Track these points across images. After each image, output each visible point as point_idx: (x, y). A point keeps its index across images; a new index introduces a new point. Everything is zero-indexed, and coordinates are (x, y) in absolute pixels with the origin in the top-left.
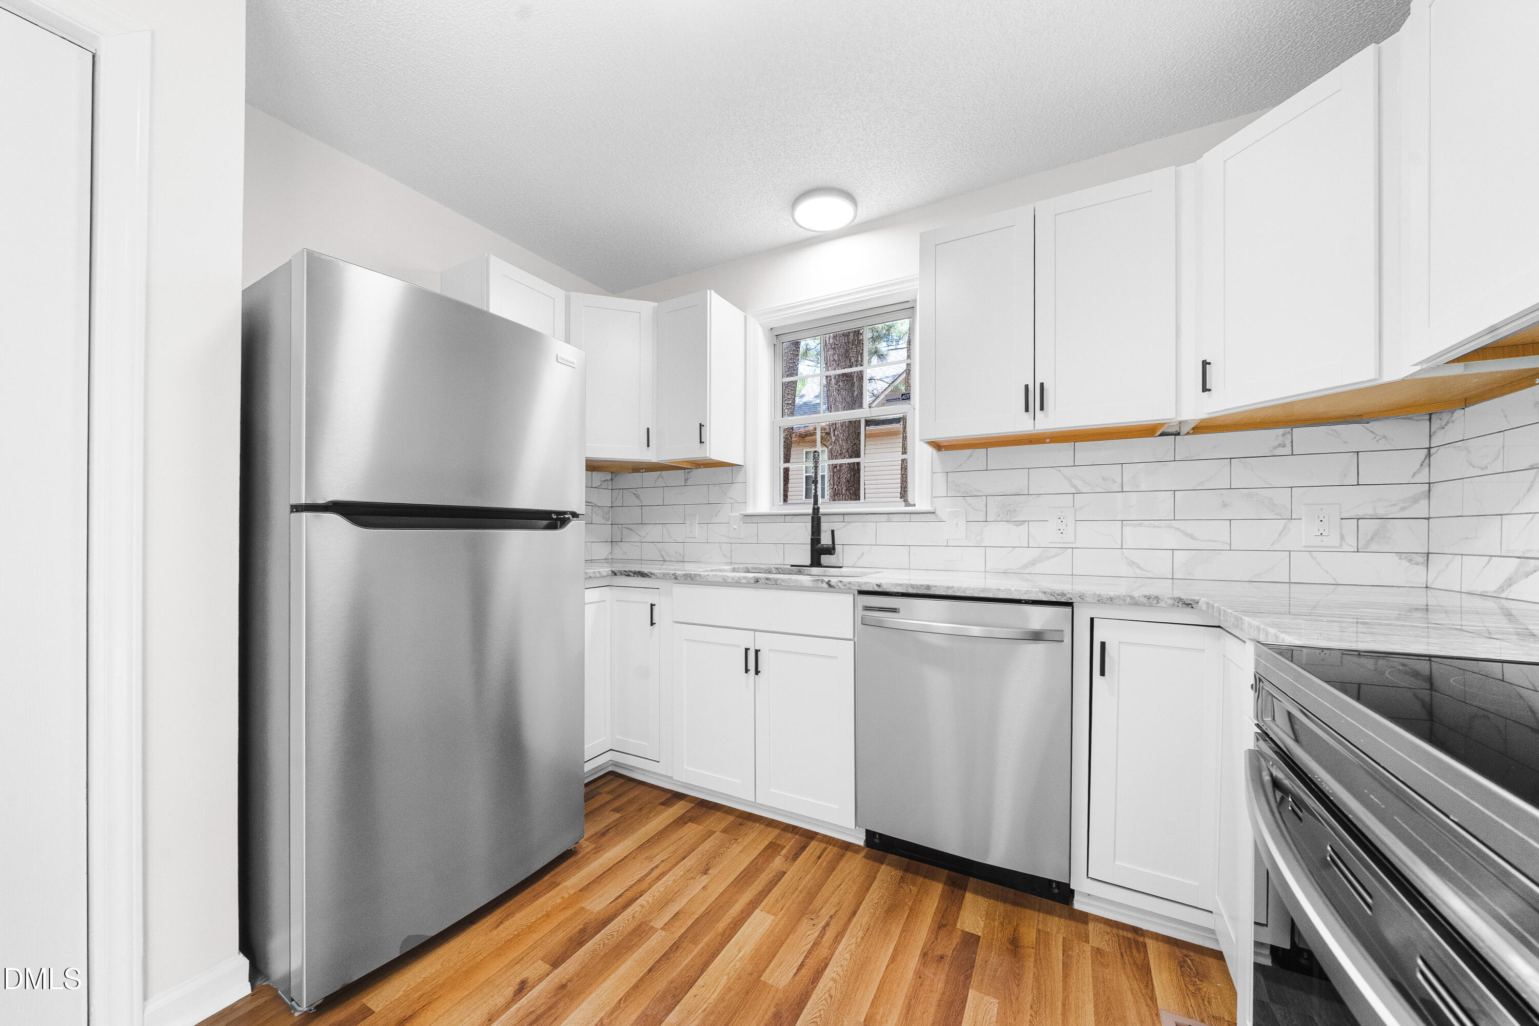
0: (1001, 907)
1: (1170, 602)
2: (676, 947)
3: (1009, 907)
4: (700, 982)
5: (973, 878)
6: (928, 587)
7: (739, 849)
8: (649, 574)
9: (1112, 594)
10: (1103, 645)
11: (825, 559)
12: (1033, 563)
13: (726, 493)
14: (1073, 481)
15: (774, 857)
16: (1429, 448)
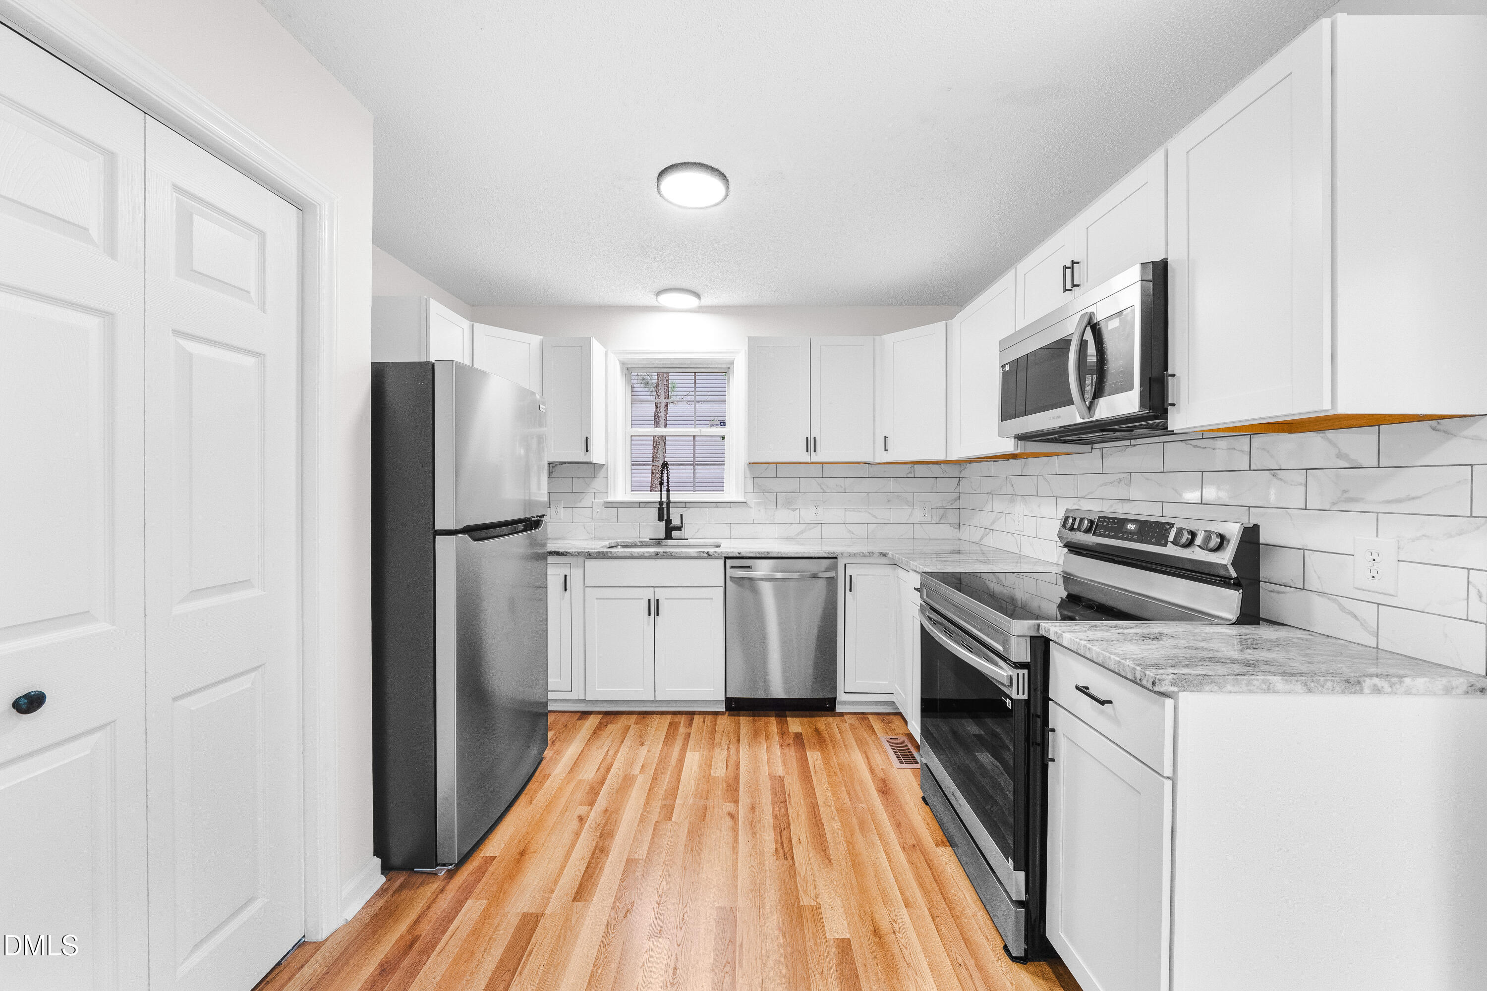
0: (805, 719)
1: (878, 554)
2: (655, 778)
3: (809, 719)
4: (681, 786)
5: (789, 712)
6: (768, 553)
7: (654, 730)
8: (565, 553)
9: (855, 551)
10: (851, 576)
11: (675, 534)
12: (802, 532)
13: (588, 485)
14: (822, 486)
15: (678, 728)
16: (960, 477)
